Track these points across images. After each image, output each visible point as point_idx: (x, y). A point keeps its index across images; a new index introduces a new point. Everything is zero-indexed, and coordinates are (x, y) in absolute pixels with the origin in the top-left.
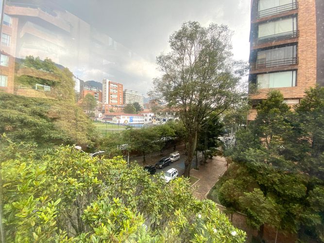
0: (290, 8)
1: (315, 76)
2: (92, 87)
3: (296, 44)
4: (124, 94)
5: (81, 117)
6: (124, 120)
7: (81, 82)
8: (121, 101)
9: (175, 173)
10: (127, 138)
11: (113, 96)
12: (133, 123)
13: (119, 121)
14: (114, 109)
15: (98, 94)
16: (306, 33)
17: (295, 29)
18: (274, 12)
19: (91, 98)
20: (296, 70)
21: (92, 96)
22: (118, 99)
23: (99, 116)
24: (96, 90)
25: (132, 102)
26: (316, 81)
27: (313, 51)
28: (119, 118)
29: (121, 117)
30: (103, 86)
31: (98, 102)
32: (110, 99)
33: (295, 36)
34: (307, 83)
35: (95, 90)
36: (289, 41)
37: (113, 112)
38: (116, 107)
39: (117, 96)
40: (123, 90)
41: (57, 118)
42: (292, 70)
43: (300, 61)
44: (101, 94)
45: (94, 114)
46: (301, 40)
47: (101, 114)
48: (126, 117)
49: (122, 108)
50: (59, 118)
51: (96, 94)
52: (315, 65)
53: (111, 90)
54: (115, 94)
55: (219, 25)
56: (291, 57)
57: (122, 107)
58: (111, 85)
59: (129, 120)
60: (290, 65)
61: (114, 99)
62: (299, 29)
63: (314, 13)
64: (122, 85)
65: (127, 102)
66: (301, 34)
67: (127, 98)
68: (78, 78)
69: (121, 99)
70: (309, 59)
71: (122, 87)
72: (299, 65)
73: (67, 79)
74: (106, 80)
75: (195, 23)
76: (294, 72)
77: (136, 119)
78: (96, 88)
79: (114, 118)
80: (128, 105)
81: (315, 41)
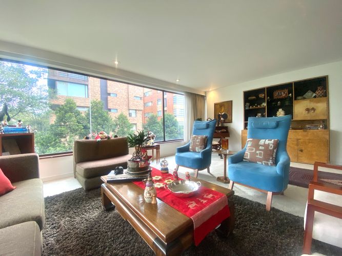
20: (88, 85)
76: (86, 86)
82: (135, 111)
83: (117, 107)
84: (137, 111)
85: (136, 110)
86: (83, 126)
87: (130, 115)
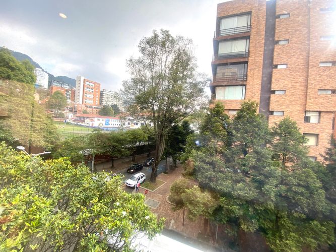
0: (244, 30)
1: (260, 92)
2: (63, 83)
3: (247, 62)
4: (101, 94)
5: (39, 117)
6: (99, 122)
7: (51, 77)
8: (97, 102)
9: (142, 177)
10: (92, 142)
11: (88, 96)
12: (109, 126)
13: (93, 124)
14: (89, 110)
15: (70, 92)
16: (255, 54)
17: (247, 50)
18: (232, 32)
19: (61, 96)
20: (245, 85)
21: (62, 94)
22: (94, 99)
23: (70, 118)
24: (68, 87)
25: (110, 104)
26: (260, 96)
27: (259, 71)
28: (92, 120)
29: (95, 119)
30: (77, 83)
31: (69, 101)
32: (85, 99)
33: (247, 56)
34: (253, 97)
35: (66, 87)
36: (242, 60)
37: (87, 113)
38: (91, 107)
39: (93, 96)
40: (101, 90)
41: (6, 117)
42: (243, 85)
43: (249, 78)
44: (74, 93)
45: (63, 114)
46: (250, 59)
47: (72, 115)
48: (101, 119)
49: (98, 110)
50: (9, 117)
51: (67, 91)
52: (260, 82)
53: (86, 88)
54: (90, 93)
55: (185, 38)
56: (243, 74)
57: (97, 108)
58: (87, 83)
59: (104, 123)
60: (242, 81)
61: (89, 99)
62: (250, 50)
63: (263, 36)
64: (99, 84)
65: (104, 103)
66: (251, 54)
67: (105, 98)
68: (46, 72)
69: (97, 99)
70: (256, 77)
71: (99, 87)
72: (248, 81)
73: (26, 72)
74: (80, 77)
75: (167, 32)
76: (244, 87)
77: (113, 123)
78: (69, 86)
79: (87, 121)
80: (104, 106)
81: (262, 61)
82: (317, 114)
83: (283, 108)
84: (322, 114)
85: (320, 112)
86: (228, 132)
87: (307, 119)
